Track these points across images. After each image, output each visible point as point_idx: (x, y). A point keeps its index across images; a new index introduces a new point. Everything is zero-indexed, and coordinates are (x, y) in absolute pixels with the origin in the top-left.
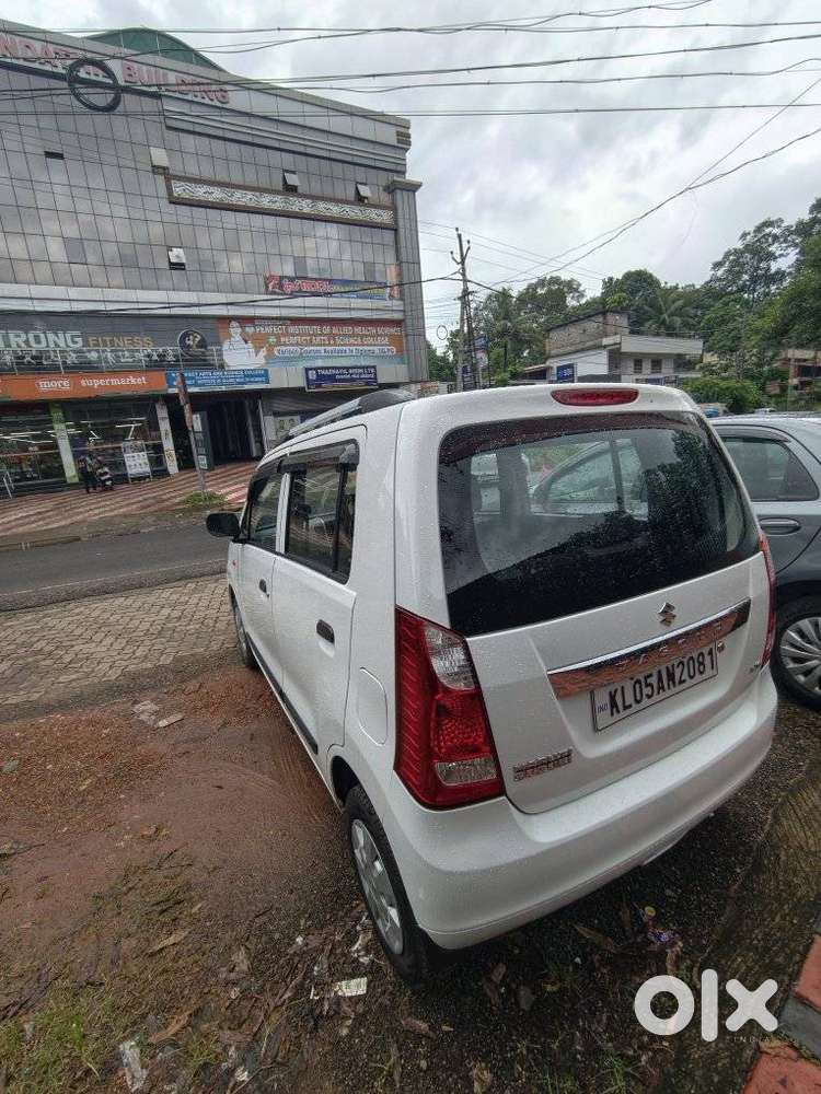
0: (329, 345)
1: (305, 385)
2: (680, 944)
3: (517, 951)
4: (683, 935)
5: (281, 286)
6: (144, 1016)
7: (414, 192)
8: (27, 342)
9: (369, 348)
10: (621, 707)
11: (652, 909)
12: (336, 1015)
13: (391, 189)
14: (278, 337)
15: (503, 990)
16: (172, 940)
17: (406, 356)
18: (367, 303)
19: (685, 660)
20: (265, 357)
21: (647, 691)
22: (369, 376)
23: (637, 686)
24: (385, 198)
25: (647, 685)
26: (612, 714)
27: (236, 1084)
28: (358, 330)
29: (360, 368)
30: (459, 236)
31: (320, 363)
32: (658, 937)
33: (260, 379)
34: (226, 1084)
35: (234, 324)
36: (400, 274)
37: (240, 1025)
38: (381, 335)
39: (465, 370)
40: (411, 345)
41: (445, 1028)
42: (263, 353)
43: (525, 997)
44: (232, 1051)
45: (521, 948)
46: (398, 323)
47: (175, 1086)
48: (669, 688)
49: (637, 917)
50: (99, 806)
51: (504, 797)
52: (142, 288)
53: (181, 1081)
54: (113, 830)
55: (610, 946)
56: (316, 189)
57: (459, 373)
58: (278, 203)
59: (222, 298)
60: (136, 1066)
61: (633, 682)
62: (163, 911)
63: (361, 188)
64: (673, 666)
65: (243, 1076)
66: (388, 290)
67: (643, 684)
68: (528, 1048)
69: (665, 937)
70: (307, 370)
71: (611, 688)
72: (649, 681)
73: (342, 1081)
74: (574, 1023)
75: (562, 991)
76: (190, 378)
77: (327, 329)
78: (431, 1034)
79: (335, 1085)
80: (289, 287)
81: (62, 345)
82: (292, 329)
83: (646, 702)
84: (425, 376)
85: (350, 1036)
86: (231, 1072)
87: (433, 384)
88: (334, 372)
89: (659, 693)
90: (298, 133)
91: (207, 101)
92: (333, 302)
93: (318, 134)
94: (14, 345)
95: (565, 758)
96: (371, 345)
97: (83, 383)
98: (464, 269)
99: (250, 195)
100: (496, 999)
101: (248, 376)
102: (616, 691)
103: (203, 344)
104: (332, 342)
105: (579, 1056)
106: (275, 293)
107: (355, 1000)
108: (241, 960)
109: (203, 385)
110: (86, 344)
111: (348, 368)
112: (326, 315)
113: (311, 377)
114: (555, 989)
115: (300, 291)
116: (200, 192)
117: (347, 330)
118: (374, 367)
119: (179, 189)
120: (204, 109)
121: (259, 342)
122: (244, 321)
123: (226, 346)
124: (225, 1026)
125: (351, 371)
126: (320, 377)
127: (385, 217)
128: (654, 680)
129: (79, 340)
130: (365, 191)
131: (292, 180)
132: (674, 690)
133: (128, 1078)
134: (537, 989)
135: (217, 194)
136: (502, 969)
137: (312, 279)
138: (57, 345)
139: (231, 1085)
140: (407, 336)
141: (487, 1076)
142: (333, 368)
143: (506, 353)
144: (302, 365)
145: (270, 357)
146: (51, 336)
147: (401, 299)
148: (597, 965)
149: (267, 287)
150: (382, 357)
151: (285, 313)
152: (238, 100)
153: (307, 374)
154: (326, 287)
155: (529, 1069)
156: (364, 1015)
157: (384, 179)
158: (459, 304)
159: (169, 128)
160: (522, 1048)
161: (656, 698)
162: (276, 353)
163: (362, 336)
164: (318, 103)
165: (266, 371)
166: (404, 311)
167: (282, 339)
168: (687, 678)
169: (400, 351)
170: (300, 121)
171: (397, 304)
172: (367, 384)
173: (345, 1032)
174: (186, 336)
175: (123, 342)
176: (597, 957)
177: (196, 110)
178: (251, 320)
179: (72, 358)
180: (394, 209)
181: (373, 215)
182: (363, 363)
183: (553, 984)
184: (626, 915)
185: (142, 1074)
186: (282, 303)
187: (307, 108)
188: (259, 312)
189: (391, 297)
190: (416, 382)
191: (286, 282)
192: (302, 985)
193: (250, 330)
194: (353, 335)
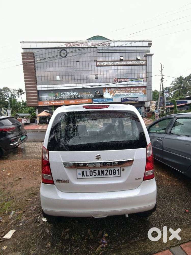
0: (127, 93)
1: (121, 102)
2: (106, 245)
3: (74, 228)
4: (108, 243)
5: (117, 80)
6: (18, 209)
7: (152, 56)
8: (69, 94)
9: (137, 93)
10: (85, 175)
11: (107, 234)
12: (39, 222)
13: (146, 56)
14: (116, 91)
15: (65, 233)
16: (30, 200)
17: (146, 95)
18: (137, 83)
19: (109, 170)
20: (112, 96)
21: (94, 174)
22: (137, 100)
23: (91, 172)
24: (144, 58)
25: (94, 173)
26: (82, 176)
27: (20, 225)
28: (134, 89)
29: (134, 98)
30: (161, 65)
31: (125, 97)
32: (103, 240)
33: (111, 100)
34: (18, 224)
35: (107, 89)
36: (146, 76)
37: (27, 217)
38: (140, 90)
39: (161, 98)
40: (148, 92)
41: (51, 234)
42: (112, 95)
43: (67, 236)
44: (23, 220)
45: (75, 228)
46: (145, 87)
47: (13, 220)
48: (102, 175)
49: (103, 234)
50: (37, 176)
51: (54, 185)
52: (90, 83)
53: (14, 220)
54: (36, 180)
55: (91, 237)
56: (127, 59)
57: (159, 99)
58: (119, 63)
59: (104, 84)
60: (12, 215)
61: (90, 171)
62: (32, 195)
63: (138, 57)
64: (104, 170)
65: (21, 224)
66: (143, 79)
67: (93, 172)
68: (60, 245)
69: (104, 241)
70: (121, 98)
71: (83, 170)
72: (95, 172)
73: (31, 233)
74: (71, 246)
75: (75, 239)
76: (94, 100)
77: (127, 89)
78: (48, 234)
79: (30, 233)
80: (119, 80)
81: (74, 94)
82: (119, 90)
83: (93, 176)
84: (151, 99)
85: (38, 227)
86: (20, 223)
87: (153, 101)
88: (128, 99)
89: (98, 175)
90: (124, 48)
91: (106, 46)
92: (129, 83)
93: (128, 47)
94: (67, 95)
95: (67, 181)
96: (138, 92)
97: (77, 101)
98: (162, 73)
99: (112, 62)
100: (63, 234)
101: (109, 100)
102: (84, 171)
103: (100, 93)
104: (128, 92)
105: (66, 252)
106: (115, 82)
107: (44, 222)
108: (35, 207)
109: (99, 102)
110: (78, 94)
111: (131, 98)
112: (127, 86)
113: (122, 100)
114: (74, 238)
115: (121, 81)
116: (102, 64)
117: (132, 89)
118: (138, 98)
119: (98, 64)
120: (106, 48)
121: (111, 93)
122: (108, 88)
123: (104, 93)
124: (25, 216)
125: (132, 99)
126: (124, 100)
127: (144, 63)
128: (97, 172)
129: (77, 93)
130: (139, 58)
131: (122, 58)
132: (103, 176)
133: (10, 216)
134: (71, 236)
135: (106, 63)
136: (68, 230)
137: (124, 78)
138: (74, 95)
139: (19, 224)
140: (147, 90)
141: (50, 245)
142: (127, 98)
143: (180, 93)
144: (120, 97)
145: (113, 96)
146: (73, 93)
147: (146, 81)
148: (85, 239)
149: (114, 80)
150: (140, 95)
151: (117, 86)
152: (112, 45)
153: (121, 99)
154: (128, 80)
155: (57, 249)
156: (43, 225)
157: (144, 54)
158: (160, 81)
159: (98, 53)
160: (59, 244)
161: (97, 176)
162: (115, 95)
163: (135, 90)
164: (129, 41)
165: (112, 99)
166: (147, 84)
167: (117, 92)
168: (109, 175)
169: (145, 94)
170: (125, 46)
171: (145, 83)
172: (136, 101)
173: (38, 226)
174: (97, 92)
175: (85, 93)
176: (87, 237)
177: (104, 48)
178: (110, 88)
179: (76, 97)
180: (146, 60)
181: (140, 63)
182: (135, 96)
183: (74, 237)
184: (100, 233)
185: (11, 217)
186: (117, 84)
187: (127, 43)
188: (112, 86)
189: (144, 81)
190: (149, 101)
191: (118, 80)
192: (39, 215)
193: (110, 90)
194: (133, 90)
